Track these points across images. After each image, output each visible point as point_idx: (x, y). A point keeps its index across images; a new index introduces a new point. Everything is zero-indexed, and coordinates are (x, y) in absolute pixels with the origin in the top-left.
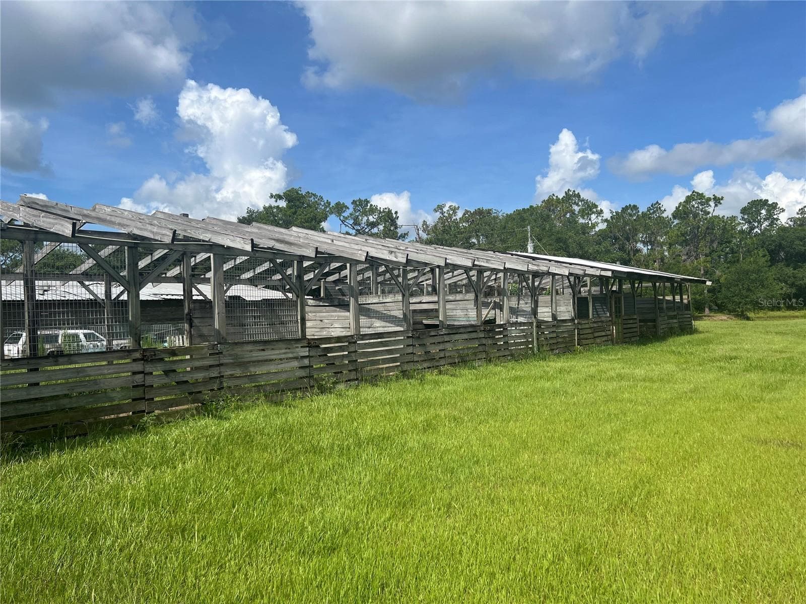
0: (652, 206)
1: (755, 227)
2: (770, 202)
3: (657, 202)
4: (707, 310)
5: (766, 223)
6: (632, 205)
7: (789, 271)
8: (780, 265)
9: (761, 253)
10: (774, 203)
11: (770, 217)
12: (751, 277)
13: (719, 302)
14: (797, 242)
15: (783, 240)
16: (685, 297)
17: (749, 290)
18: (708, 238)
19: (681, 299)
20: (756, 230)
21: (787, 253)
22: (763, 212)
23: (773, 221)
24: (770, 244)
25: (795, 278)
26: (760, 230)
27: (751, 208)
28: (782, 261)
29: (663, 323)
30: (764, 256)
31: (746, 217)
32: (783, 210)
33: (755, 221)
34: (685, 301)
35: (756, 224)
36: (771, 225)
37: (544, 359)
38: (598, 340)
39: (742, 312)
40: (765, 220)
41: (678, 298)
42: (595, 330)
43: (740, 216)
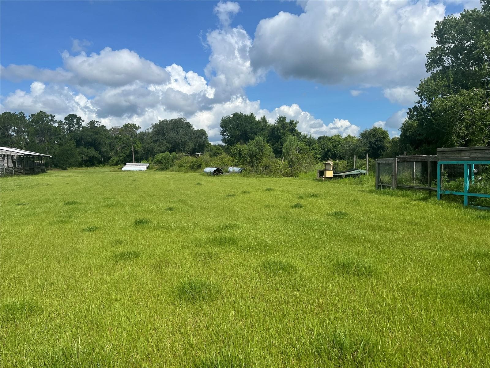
0: (19, 113)
1: (71, 127)
2: (78, 116)
3: (22, 112)
4: (49, 166)
5: (77, 126)
6: (8, 112)
7: (86, 150)
8: (82, 147)
9: (72, 142)
10: (79, 117)
11: (78, 123)
12: (68, 153)
13: (55, 163)
14: (89, 137)
15: (83, 135)
16: (43, 161)
17: (67, 158)
18: (49, 134)
19: (42, 162)
20: (72, 128)
21: (85, 142)
22: (75, 120)
23: (80, 125)
24: (77, 137)
25: (88, 153)
26: (74, 129)
27: (69, 118)
28: (83, 145)
29: (36, 169)
30: (74, 143)
31: (67, 122)
32: (84, 121)
33: (71, 124)
34: (43, 163)
35: (72, 126)
36: (78, 127)
37: (7, 177)
38: (19, 174)
39: (65, 167)
40: (76, 124)
41: (40, 161)
42: (18, 171)
43: (64, 122)
